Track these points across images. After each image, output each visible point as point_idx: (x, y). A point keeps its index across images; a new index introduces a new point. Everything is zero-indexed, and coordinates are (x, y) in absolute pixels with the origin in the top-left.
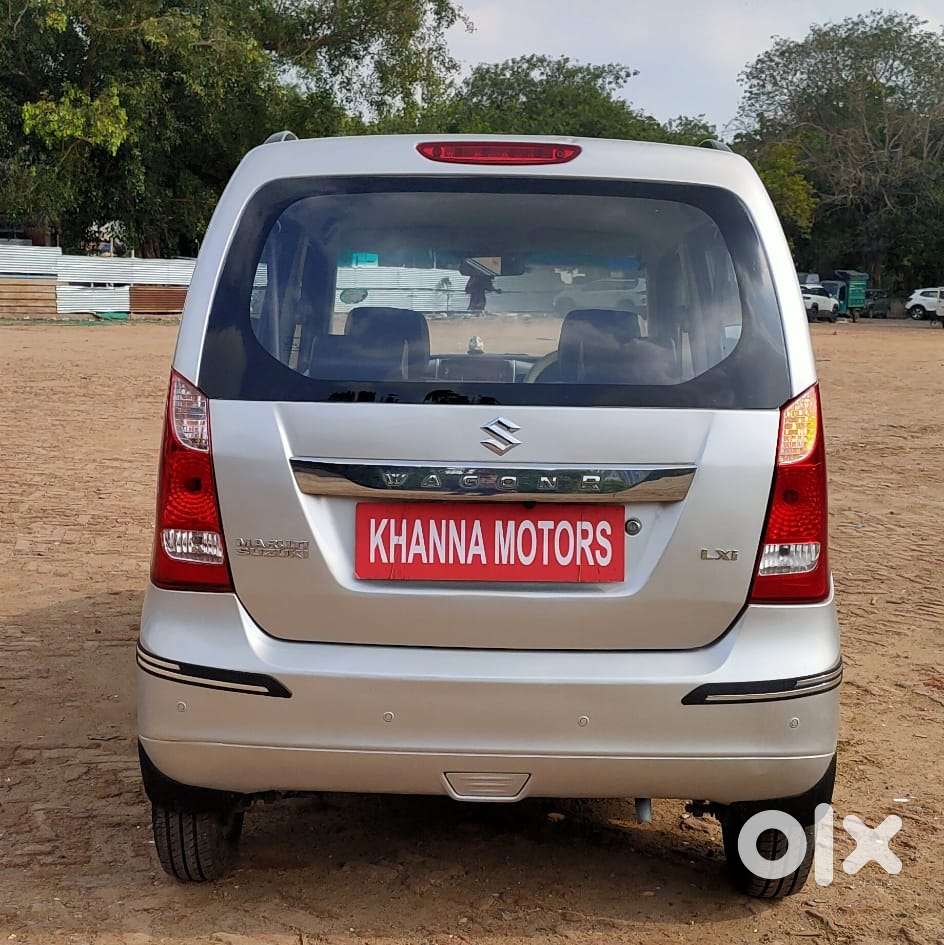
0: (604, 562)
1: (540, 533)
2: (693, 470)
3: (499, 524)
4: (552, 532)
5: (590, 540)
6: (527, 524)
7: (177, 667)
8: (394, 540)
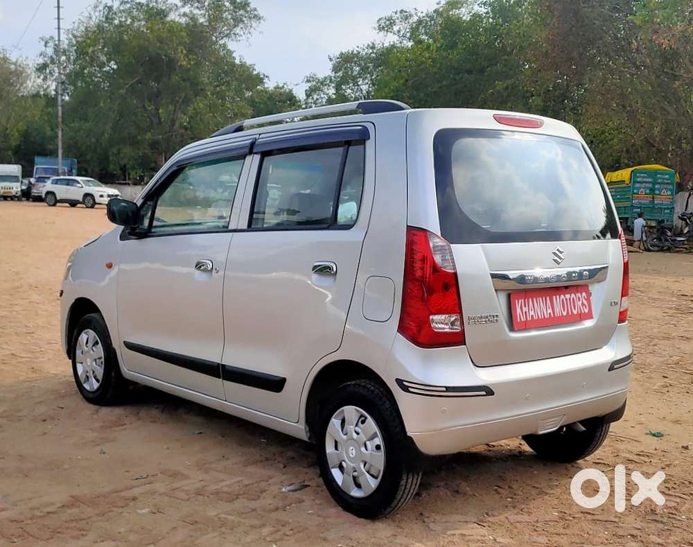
0: (586, 311)
1: (566, 299)
2: (607, 267)
3: (554, 297)
4: (570, 299)
5: (581, 302)
6: (562, 296)
7: (444, 389)
8: (524, 309)
